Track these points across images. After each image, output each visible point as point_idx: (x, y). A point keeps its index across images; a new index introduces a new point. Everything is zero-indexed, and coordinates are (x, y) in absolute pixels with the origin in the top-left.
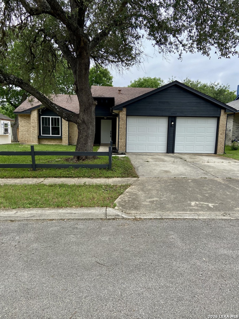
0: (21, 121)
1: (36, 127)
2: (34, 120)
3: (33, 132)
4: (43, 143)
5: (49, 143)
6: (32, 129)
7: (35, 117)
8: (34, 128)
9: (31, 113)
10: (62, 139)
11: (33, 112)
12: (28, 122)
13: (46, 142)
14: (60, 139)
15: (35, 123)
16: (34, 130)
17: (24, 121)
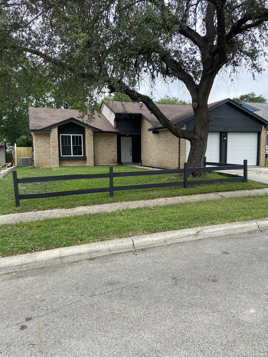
0: (37, 141)
1: (57, 147)
2: (54, 138)
3: (53, 152)
4: (64, 165)
5: (71, 165)
6: (52, 149)
7: (55, 135)
8: (54, 148)
9: (50, 131)
10: (86, 159)
11: (53, 130)
12: (45, 141)
13: (67, 164)
14: (84, 159)
15: (56, 142)
16: (55, 150)
17: (41, 140)
